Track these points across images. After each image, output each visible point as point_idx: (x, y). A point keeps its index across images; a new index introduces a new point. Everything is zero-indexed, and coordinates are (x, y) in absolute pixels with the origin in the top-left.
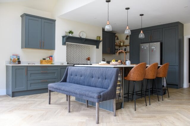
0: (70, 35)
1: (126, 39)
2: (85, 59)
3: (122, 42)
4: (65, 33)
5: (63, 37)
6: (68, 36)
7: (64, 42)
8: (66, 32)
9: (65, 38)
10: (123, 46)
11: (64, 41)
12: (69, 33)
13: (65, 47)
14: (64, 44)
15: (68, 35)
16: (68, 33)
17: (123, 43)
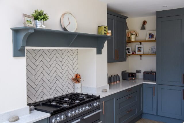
0: (40, 25)
1: (142, 29)
2: (69, 80)
3: (134, 33)
4: (21, 17)
5: (16, 31)
6: (31, 28)
7: (19, 48)
8: (25, 16)
9: (22, 36)
10: (136, 41)
11: (21, 43)
12: (36, 18)
13: (23, 61)
14: (19, 52)
15: (32, 25)
16: (32, 20)
17: (136, 35)
